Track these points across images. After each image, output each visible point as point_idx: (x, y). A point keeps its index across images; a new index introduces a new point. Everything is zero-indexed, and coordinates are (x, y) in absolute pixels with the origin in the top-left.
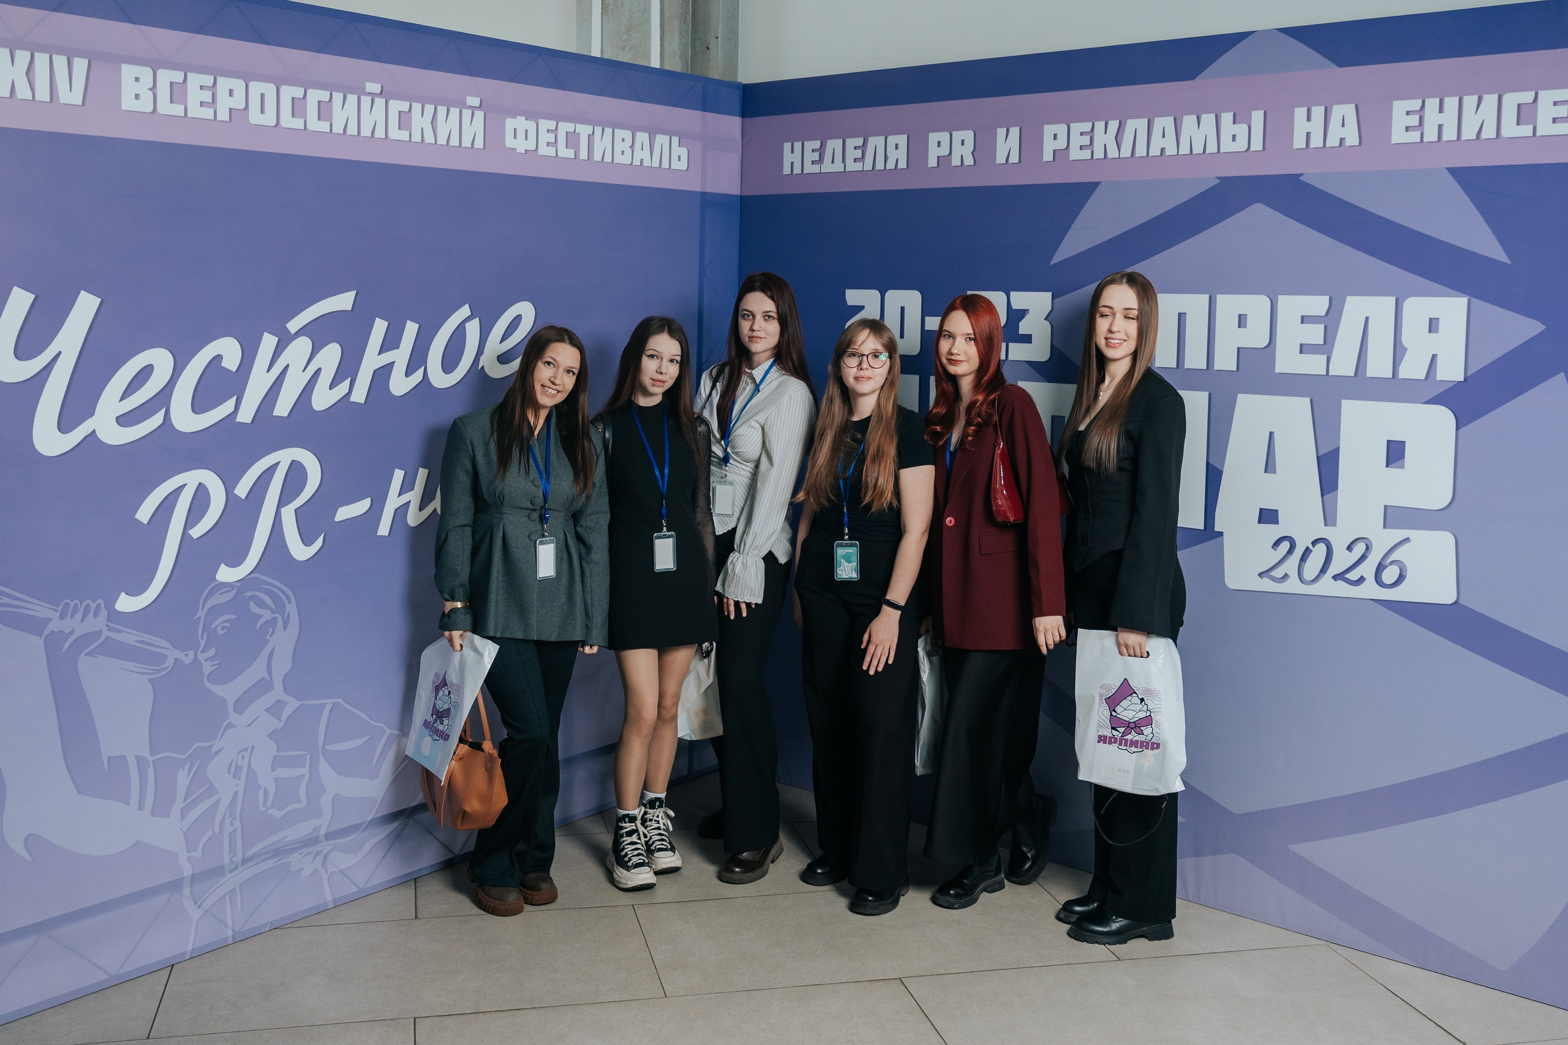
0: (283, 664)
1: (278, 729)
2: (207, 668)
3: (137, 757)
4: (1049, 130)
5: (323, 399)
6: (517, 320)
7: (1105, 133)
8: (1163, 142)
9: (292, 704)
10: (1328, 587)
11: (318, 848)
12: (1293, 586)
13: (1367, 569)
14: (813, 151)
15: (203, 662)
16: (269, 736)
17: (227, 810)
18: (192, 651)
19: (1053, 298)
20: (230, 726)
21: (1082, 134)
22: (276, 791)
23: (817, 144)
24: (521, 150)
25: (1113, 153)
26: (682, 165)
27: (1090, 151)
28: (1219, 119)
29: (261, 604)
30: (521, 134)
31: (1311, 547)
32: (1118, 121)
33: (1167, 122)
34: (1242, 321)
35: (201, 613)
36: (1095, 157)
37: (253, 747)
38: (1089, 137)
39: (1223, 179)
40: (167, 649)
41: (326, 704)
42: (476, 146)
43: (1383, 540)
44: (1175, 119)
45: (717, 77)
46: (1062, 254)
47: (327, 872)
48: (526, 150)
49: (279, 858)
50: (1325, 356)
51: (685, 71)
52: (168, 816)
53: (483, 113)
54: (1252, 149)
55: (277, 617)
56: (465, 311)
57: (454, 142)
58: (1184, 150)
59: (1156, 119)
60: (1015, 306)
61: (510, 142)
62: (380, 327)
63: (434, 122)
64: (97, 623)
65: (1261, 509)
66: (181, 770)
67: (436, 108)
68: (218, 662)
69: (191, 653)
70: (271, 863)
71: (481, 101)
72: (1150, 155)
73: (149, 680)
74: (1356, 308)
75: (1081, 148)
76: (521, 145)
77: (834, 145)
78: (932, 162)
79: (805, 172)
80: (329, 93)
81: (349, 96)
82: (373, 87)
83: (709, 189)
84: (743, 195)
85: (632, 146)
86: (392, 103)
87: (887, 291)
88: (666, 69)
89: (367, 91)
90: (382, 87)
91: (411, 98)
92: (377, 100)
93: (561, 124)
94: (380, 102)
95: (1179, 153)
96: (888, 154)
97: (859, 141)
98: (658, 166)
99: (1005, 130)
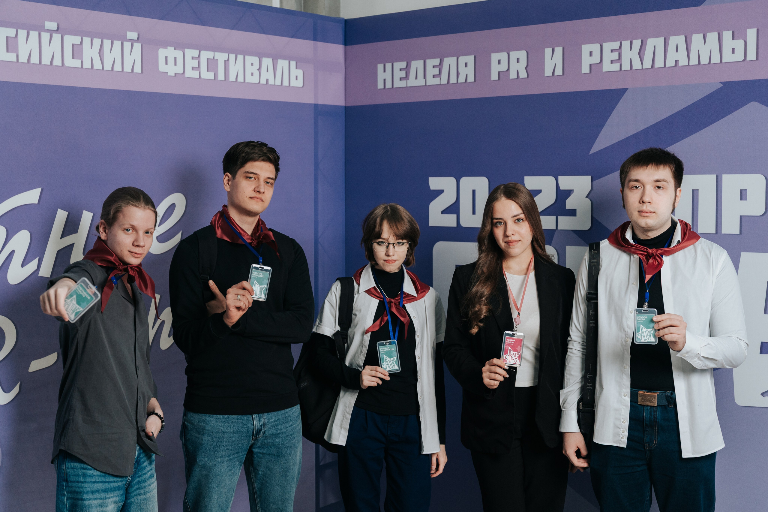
4: (586, 49)
5: (17, 275)
6: (172, 207)
7: (631, 50)
8: (677, 55)
14: (401, 70)
19: (592, 180)
21: (612, 51)
23: (403, 65)
24: (171, 73)
25: (637, 65)
26: (299, 83)
27: (619, 64)
28: (721, 34)
30: (171, 61)
32: (641, 40)
33: (680, 40)
34: (743, 195)
36: (623, 69)
38: (617, 53)
39: (726, 84)
42: (135, 71)
44: (686, 37)
45: (324, 14)
46: (598, 146)
48: (175, 74)
51: (299, 10)
53: (140, 45)
54: (748, 59)
57: (118, 68)
58: (694, 61)
59: (671, 38)
60: (562, 187)
61: (162, 67)
62: (61, 216)
63: (101, 54)
65: (762, 343)
67: (102, 42)
71: (138, 35)
72: (667, 66)
75: (612, 62)
76: (171, 70)
77: (416, 64)
78: (494, 76)
79: (395, 86)
80: (15, 30)
81: (32, 33)
82: (52, 25)
83: (320, 102)
84: (346, 106)
85: (259, 69)
86: (66, 37)
87: (461, 178)
88: (285, 8)
89: (46, 28)
90: (58, 25)
91: (82, 34)
92: (54, 35)
93: (203, 52)
94: (57, 37)
95: (690, 64)
96: (459, 71)
97: (437, 62)
98: (280, 84)
99: (551, 49)
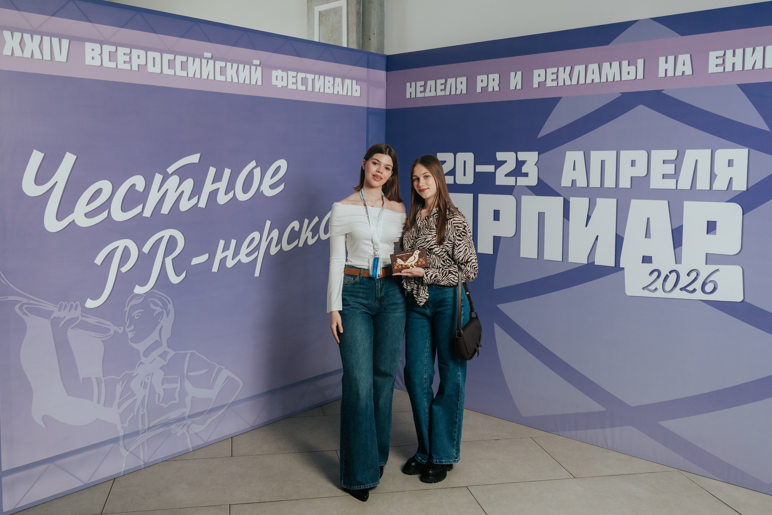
0: (167, 334)
1: (165, 365)
2: (130, 335)
3: (96, 378)
4: (536, 72)
5: (185, 205)
6: (279, 168)
7: (564, 73)
8: (593, 76)
9: (172, 353)
10: (677, 294)
11: (184, 422)
12: (660, 294)
13: (698, 285)
14: (421, 86)
15: (128, 332)
16: (160, 368)
17: (140, 404)
18: (123, 327)
19: (539, 154)
20: (141, 363)
21: (552, 74)
22: (164, 395)
23: (422, 83)
24: (279, 86)
25: (568, 82)
26: (358, 94)
27: (556, 82)
28: (621, 63)
29: (156, 305)
30: (279, 78)
31: (669, 274)
32: (570, 67)
33: (595, 66)
34: (633, 163)
35: (127, 309)
36: (559, 85)
37: (153, 374)
38: (556, 75)
39: (623, 94)
40: (110, 326)
41: (188, 353)
42: (258, 84)
43: (705, 270)
44: (599, 65)
45: (374, 52)
46: (543, 133)
47: (189, 435)
48: (282, 86)
49: (165, 427)
50: (675, 180)
51: (359, 49)
52: (112, 407)
53: (261, 68)
54: (638, 78)
55: (163, 311)
56: (253, 164)
57: (247, 82)
58: (604, 80)
59: (589, 65)
60: (520, 159)
61: (274, 82)
62: (212, 171)
63: (237, 73)
64: (77, 313)
65: (643, 256)
66: (118, 384)
67: (238, 65)
68: (135, 332)
69: (122, 328)
70: (161, 430)
71: (260, 62)
72: (586, 83)
73: (102, 341)
74: (691, 155)
75: (552, 80)
76: (279, 84)
77: (431, 83)
78: (479, 90)
79: (417, 97)
80: (186, 57)
81: (196, 59)
82: (208, 55)
83: (371, 106)
84: (387, 109)
85: (333, 85)
86: (217, 62)
87: (457, 153)
88: (350, 47)
89: (205, 57)
90: (212, 55)
91: (226, 60)
92: (210, 61)
93: (299, 74)
94: (211, 62)
95: (601, 82)
96: (457, 87)
97: (443, 81)
98: (346, 95)
99: (514, 73)
